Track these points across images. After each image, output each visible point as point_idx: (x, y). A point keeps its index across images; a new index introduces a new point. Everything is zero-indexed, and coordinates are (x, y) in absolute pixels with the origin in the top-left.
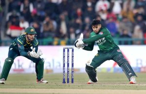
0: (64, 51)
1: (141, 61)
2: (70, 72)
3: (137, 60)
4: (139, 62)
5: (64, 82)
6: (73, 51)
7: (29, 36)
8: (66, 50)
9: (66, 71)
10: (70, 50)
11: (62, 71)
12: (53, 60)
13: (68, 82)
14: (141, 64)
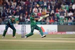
0: (22, 26)
1: (49, 30)
2: (24, 34)
3: (47, 30)
4: (48, 30)
5: (22, 37)
6: (25, 26)
7: (13, 19)
8: (23, 26)
9: (23, 34)
10: (24, 26)
11: (21, 34)
12: (18, 30)
13: (23, 37)
14: (49, 31)
